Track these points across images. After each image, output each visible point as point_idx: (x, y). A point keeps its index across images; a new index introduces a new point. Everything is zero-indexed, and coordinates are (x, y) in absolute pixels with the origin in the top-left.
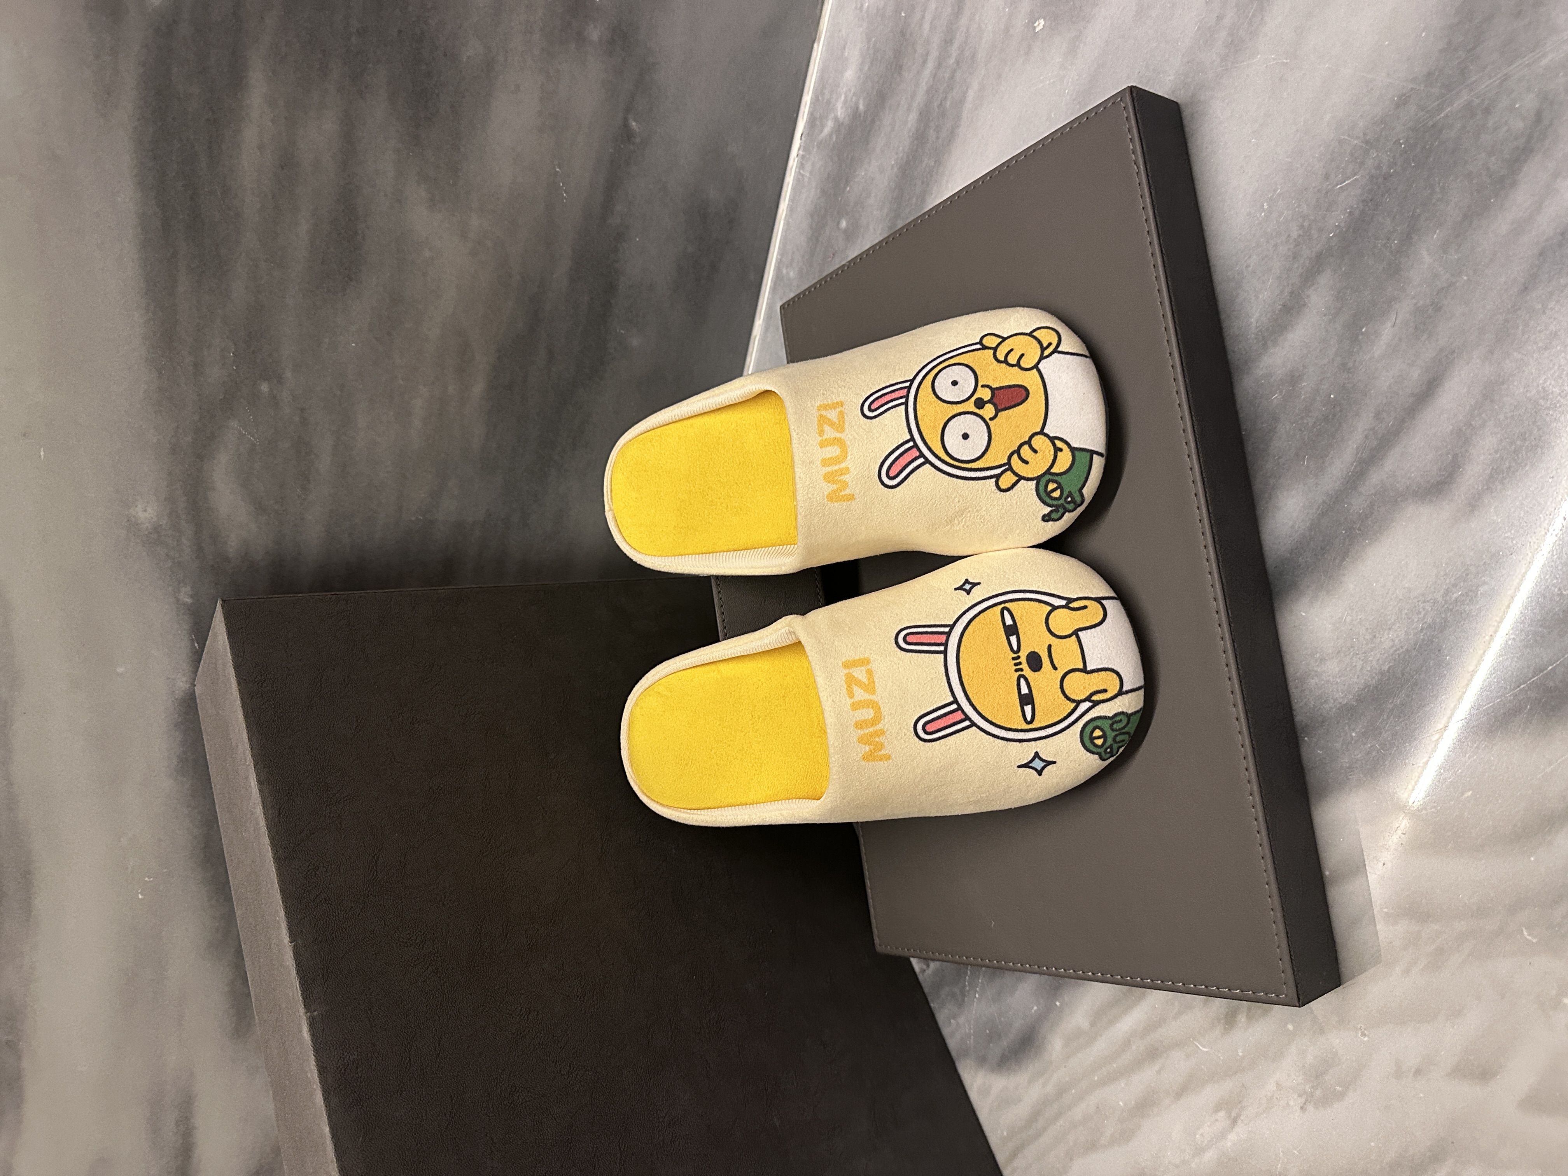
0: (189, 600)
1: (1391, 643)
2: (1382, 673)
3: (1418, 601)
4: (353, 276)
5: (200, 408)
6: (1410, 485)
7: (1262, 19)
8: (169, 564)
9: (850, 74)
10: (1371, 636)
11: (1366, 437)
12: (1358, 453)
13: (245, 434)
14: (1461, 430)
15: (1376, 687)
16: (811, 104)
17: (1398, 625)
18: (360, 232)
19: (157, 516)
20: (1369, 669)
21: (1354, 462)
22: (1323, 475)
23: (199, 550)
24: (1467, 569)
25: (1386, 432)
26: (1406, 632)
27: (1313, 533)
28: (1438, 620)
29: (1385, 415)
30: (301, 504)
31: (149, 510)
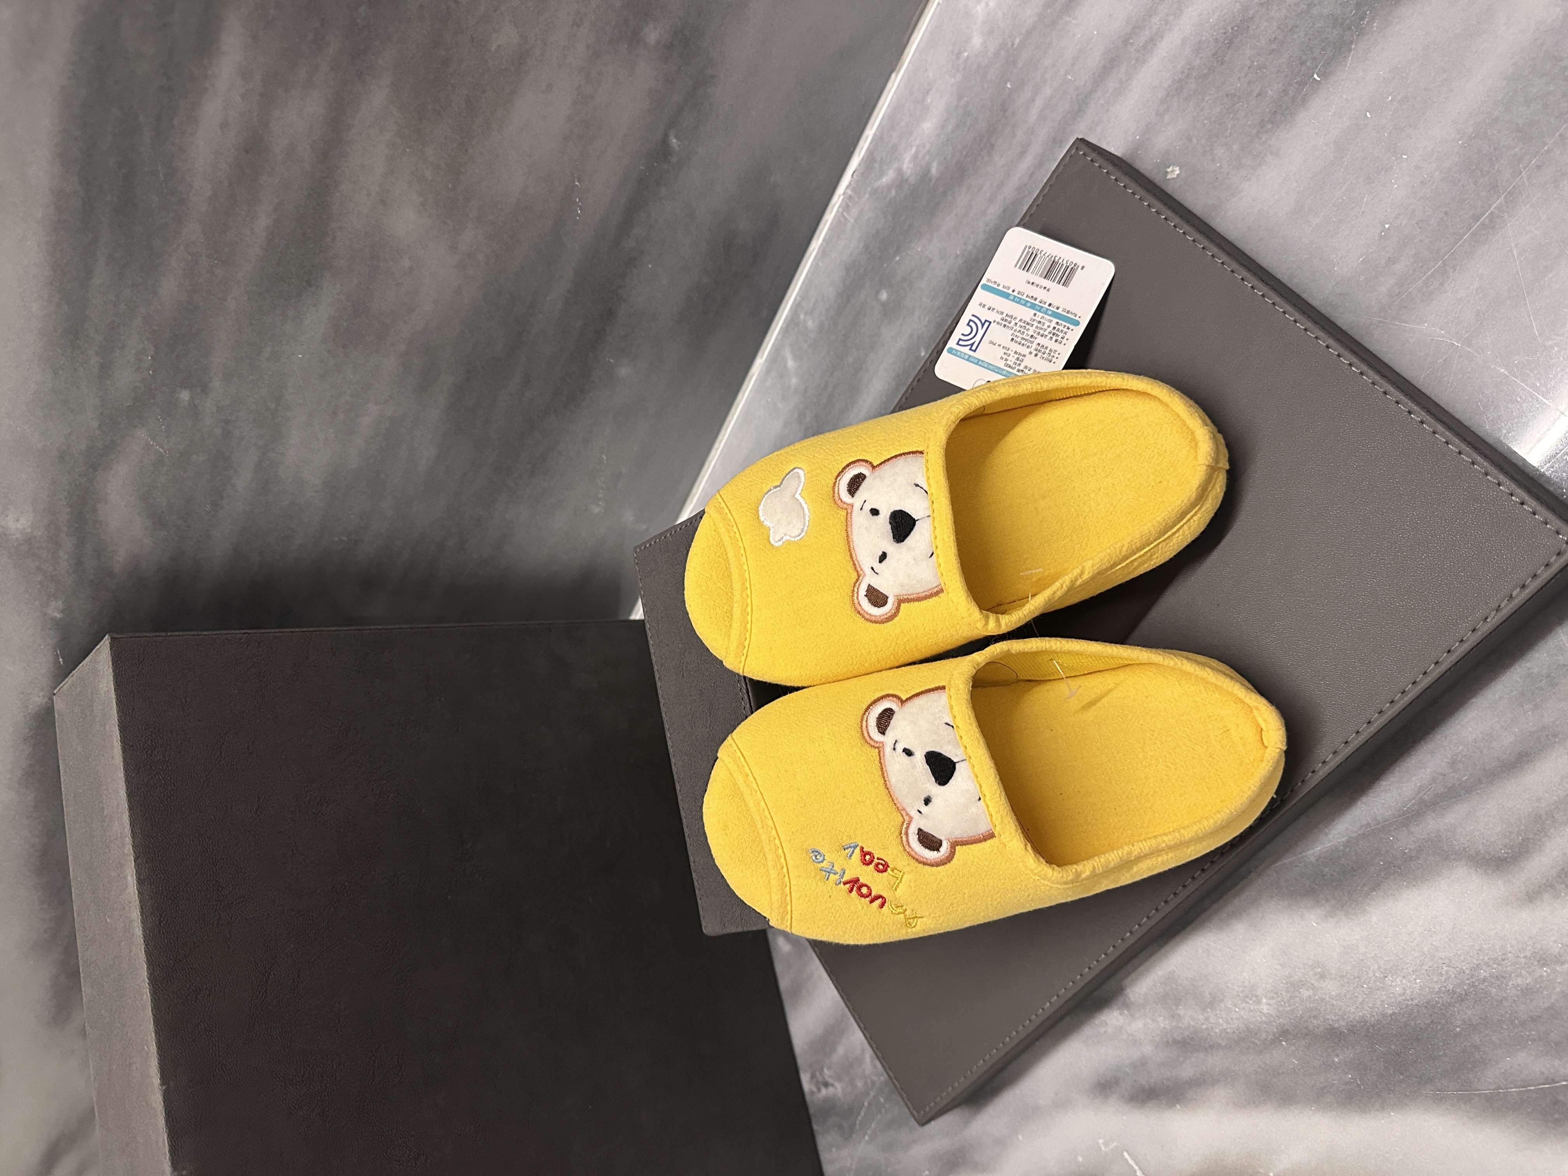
1: (1402, 992)
2: (1384, 1015)
3: (1443, 963)
4: (313, 282)
5: (101, 414)
6: (1469, 847)
8: (40, 577)
9: (928, 126)
10: (1382, 975)
11: (1434, 780)
12: (1419, 792)
13: (153, 445)
14: (1540, 817)
15: (1373, 1026)
16: (872, 139)
17: (1414, 977)
19: (31, 527)
20: (1371, 1005)
21: (1414, 799)
23: (78, 564)
24: (1504, 954)
25: (1457, 785)
26: (1421, 986)
28: (1459, 990)
29: (1461, 766)
30: (209, 520)
31: (23, 521)
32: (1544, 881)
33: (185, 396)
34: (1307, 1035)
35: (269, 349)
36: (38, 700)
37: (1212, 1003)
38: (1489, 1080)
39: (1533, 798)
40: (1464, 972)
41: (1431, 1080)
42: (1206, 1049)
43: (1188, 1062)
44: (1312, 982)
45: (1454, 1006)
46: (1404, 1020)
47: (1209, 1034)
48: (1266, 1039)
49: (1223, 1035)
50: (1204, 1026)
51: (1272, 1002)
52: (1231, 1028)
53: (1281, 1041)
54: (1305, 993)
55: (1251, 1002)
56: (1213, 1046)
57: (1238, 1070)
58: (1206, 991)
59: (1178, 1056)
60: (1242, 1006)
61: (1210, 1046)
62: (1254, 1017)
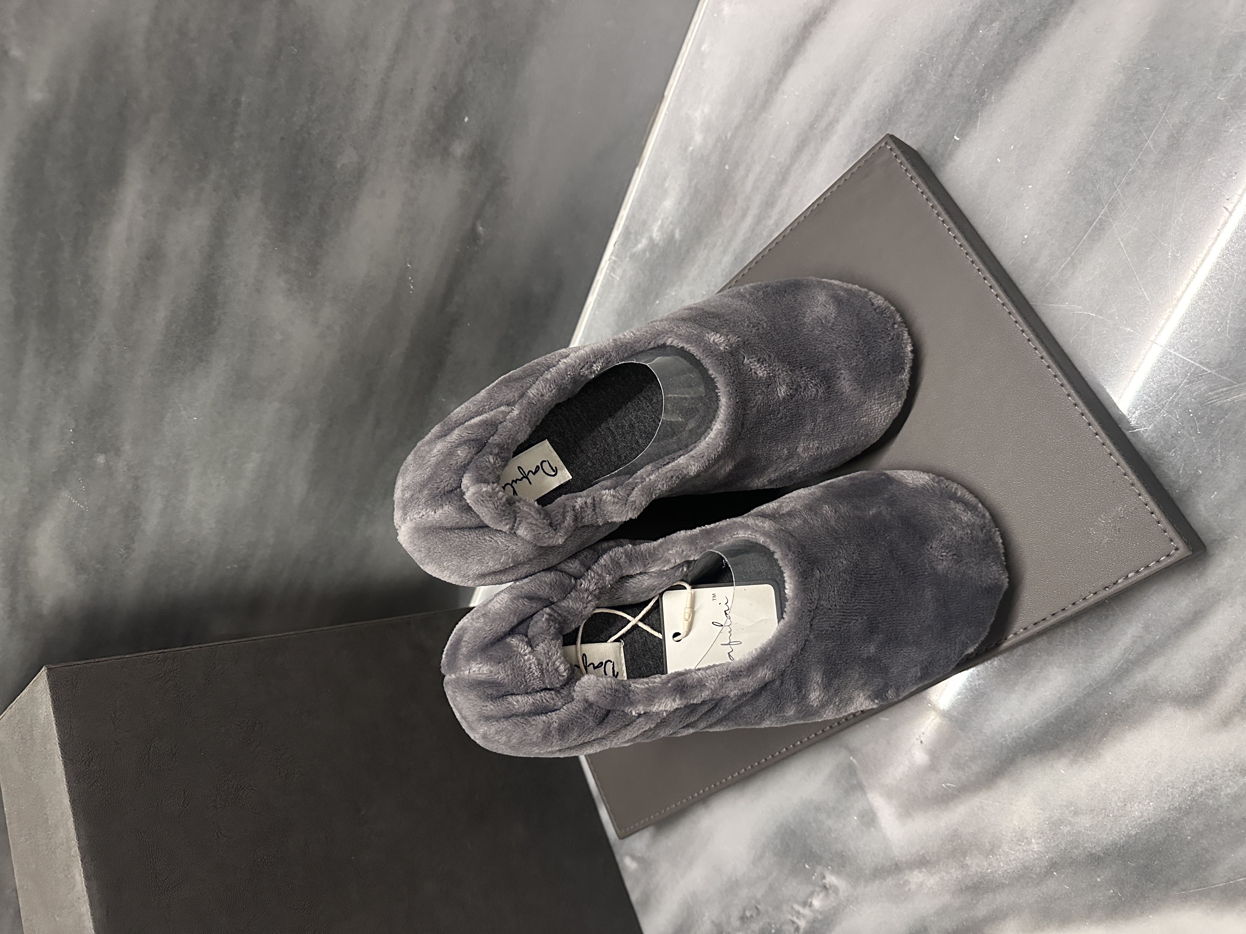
1: (1140, 814)
2: (1129, 836)
3: (1168, 786)
4: (204, 358)
5: (31, 481)
6: (1170, 691)
7: (1073, 273)
9: (669, 204)
10: (1122, 804)
11: (1135, 642)
12: (1125, 653)
13: (75, 503)
14: (1219, 658)
15: (1123, 847)
16: (627, 217)
17: (1147, 801)
18: (216, 317)
20: (1118, 830)
21: (1121, 659)
22: (1091, 663)
23: (12, 610)
24: (1214, 771)
25: (1153, 643)
26: (1154, 808)
27: (1078, 708)
28: (1184, 806)
29: (1153, 629)
30: (123, 562)
32: (1232, 708)
33: (101, 459)
34: (1072, 863)
35: (170, 415)
37: (992, 851)
38: (1222, 875)
39: (1213, 645)
40: (1185, 790)
41: (1175, 883)
42: (994, 889)
44: (1069, 818)
45: (1183, 819)
46: (1145, 837)
47: (994, 877)
48: (1040, 873)
49: (1005, 875)
50: (989, 871)
51: (1040, 841)
52: (1010, 868)
53: (1052, 872)
54: (1065, 829)
55: (1023, 844)
56: (999, 886)
57: (1022, 903)
58: (986, 841)
59: (972, 899)
60: (1017, 849)
61: (996, 887)
62: (1027, 856)
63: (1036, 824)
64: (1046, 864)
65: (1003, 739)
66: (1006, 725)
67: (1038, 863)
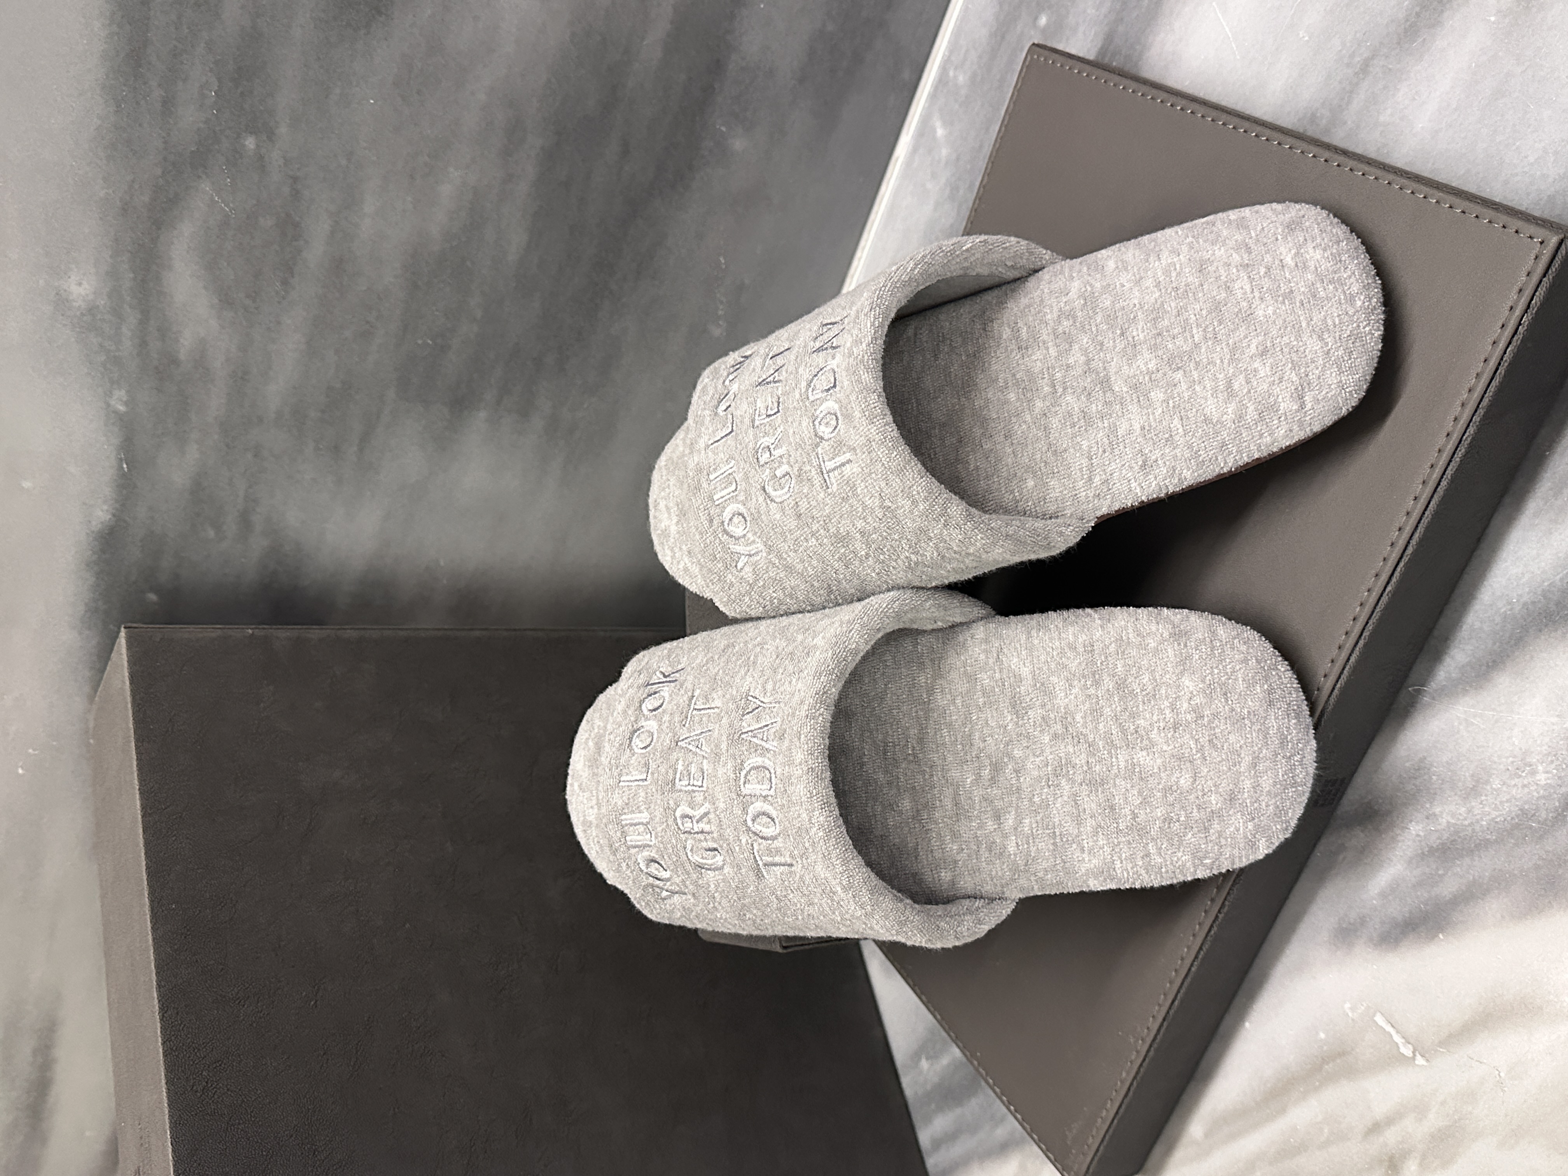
0: (122, 408)
4: (382, 9)
5: (165, 159)
8: (103, 358)
13: (218, 202)
19: (95, 293)
30: (279, 303)
31: (85, 285)
33: (250, 143)
35: (338, 91)
36: (102, 515)
37: (1476, 788)
42: (1472, 851)
43: (1450, 872)
47: (1473, 830)
48: (1546, 820)
49: (1491, 827)
50: (1466, 823)
51: (1551, 767)
52: (1500, 816)
55: (1524, 774)
56: (1480, 844)
57: (1513, 870)
58: (1467, 774)
59: (1437, 869)
60: (1513, 783)
61: (1476, 846)
62: (1529, 793)
63: (1547, 740)
64: (1557, 804)
65: (1509, 607)
66: (1515, 583)
67: (1544, 804)
